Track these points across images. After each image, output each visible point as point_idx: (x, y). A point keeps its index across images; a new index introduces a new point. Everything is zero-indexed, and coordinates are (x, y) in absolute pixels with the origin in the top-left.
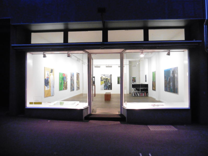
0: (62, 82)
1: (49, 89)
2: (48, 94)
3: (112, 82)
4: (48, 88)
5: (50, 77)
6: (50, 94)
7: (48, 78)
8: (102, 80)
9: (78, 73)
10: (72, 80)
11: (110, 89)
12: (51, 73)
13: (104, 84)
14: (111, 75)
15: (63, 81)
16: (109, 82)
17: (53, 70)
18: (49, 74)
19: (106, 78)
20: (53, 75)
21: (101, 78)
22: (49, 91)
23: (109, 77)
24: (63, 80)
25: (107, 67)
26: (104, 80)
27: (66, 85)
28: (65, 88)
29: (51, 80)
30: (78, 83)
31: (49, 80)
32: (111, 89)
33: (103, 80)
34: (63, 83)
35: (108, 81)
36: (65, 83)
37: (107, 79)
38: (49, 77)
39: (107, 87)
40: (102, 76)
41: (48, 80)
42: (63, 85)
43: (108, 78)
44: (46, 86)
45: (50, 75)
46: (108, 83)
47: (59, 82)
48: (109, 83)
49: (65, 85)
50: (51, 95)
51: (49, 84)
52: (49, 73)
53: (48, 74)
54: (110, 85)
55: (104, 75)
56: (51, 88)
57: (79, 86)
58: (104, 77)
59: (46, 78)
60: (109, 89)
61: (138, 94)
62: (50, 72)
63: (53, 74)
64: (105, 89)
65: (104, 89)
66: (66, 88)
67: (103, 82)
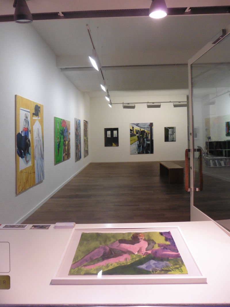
0: (60, 141)
1: (30, 164)
2: (27, 180)
3: (154, 138)
4: (27, 162)
5: (32, 129)
6: (34, 177)
7: (27, 131)
8: (132, 135)
9: (86, 122)
10: (77, 136)
11: (149, 151)
12: (35, 118)
13: (137, 143)
14: (151, 125)
15: (62, 140)
16: (147, 138)
17: (39, 107)
18: (29, 119)
19: (142, 129)
20: (41, 122)
21: (131, 130)
22: (31, 172)
23: (148, 127)
24: (62, 136)
25: (149, 107)
26: (138, 135)
27: (68, 147)
28: (66, 157)
29: (34, 138)
30: (86, 141)
31: (30, 137)
32: (152, 152)
33: (135, 135)
34: (62, 144)
35: (145, 136)
36: (67, 142)
37: (143, 132)
38: (30, 128)
39: (143, 147)
40: (133, 127)
41: (26, 137)
42: (62, 148)
43: (146, 131)
44: (22, 157)
45: (33, 122)
46: (145, 139)
47: (55, 142)
48: (147, 140)
49: (66, 148)
50: (37, 182)
51: (31, 149)
52: (29, 115)
53: (27, 117)
54: (149, 144)
55: (137, 125)
56: (36, 162)
57: (87, 148)
58: (136, 128)
59: (21, 130)
60: (147, 153)
61: (222, 163)
62: (34, 114)
63: (40, 118)
64: (139, 153)
65: (137, 152)
66: (68, 155)
67: (136, 138)
